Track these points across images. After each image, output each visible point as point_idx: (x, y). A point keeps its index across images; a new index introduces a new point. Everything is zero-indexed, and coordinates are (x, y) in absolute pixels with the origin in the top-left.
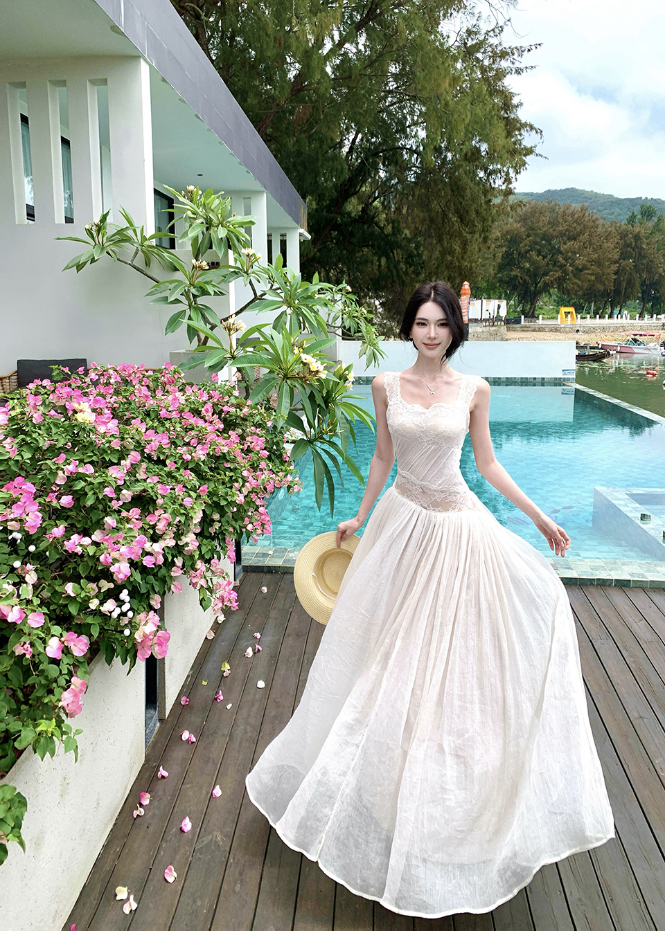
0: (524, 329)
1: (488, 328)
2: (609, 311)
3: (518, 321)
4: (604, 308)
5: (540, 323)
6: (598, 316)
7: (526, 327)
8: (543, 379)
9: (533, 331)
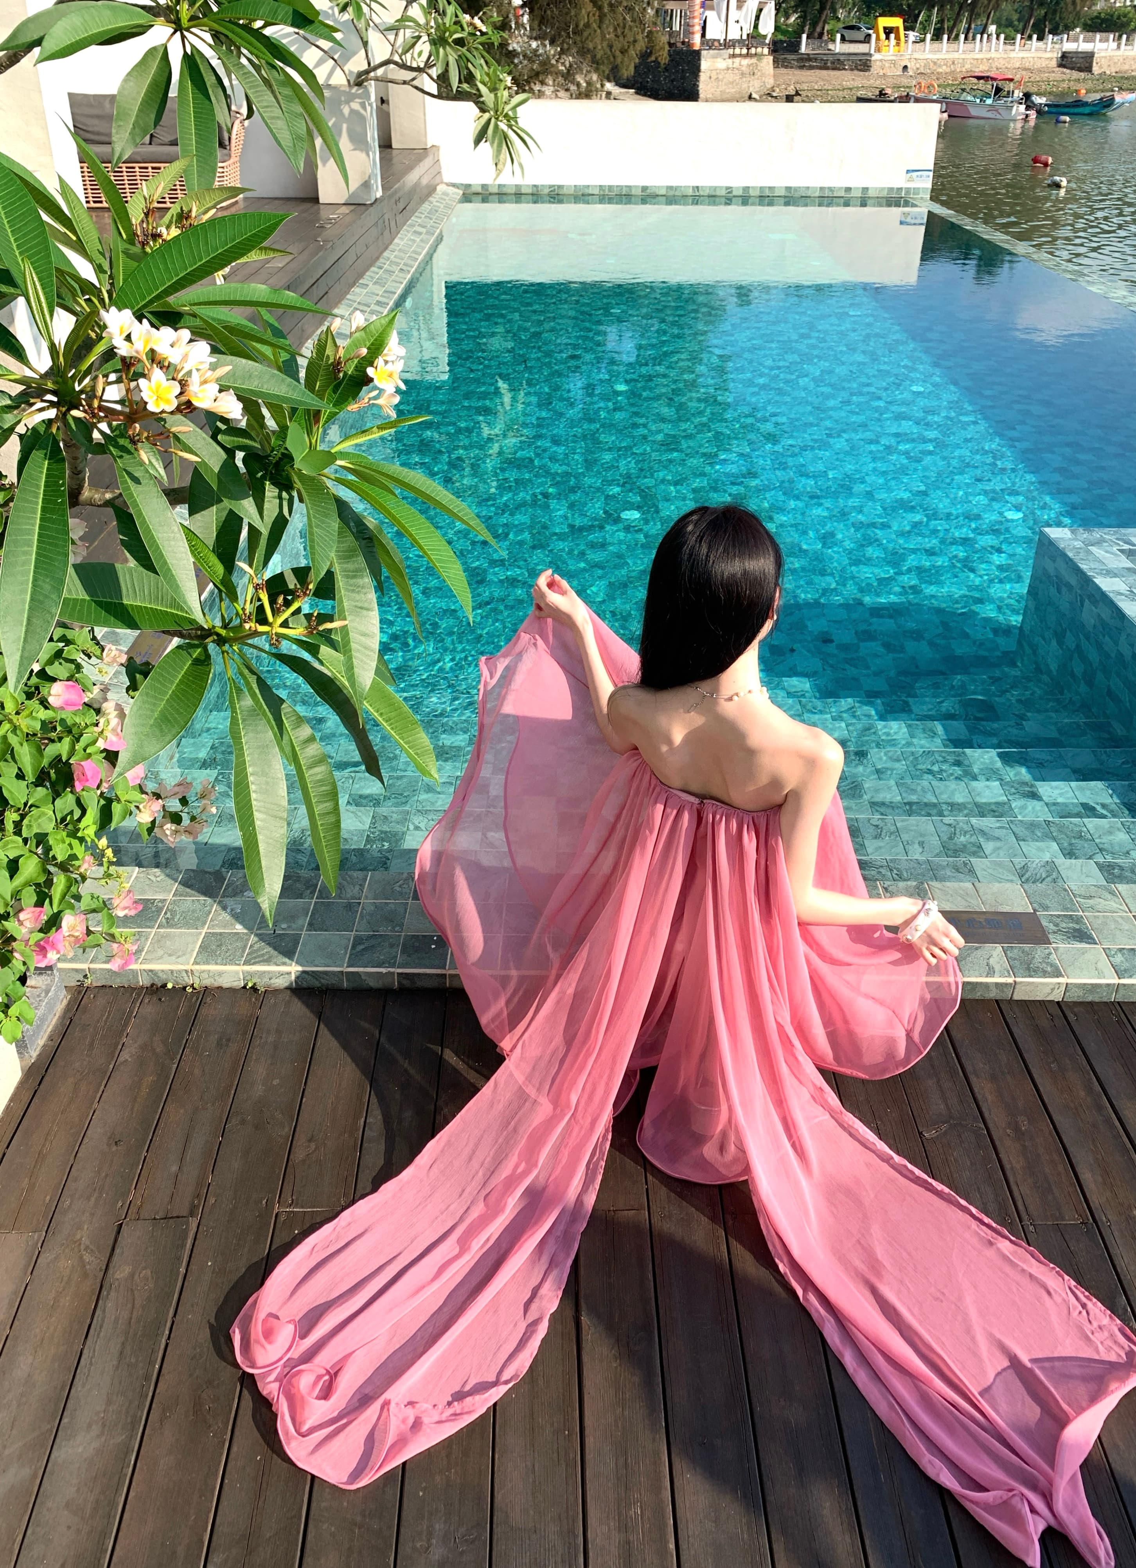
0: (806, 63)
1: (737, 60)
2: (964, 25)
3: (794, 47)
4: (957, 20)
5: (837, 51)
6: (945, 37)
7: (808, 58)
8: (865, 190)
9: (821, 68)
